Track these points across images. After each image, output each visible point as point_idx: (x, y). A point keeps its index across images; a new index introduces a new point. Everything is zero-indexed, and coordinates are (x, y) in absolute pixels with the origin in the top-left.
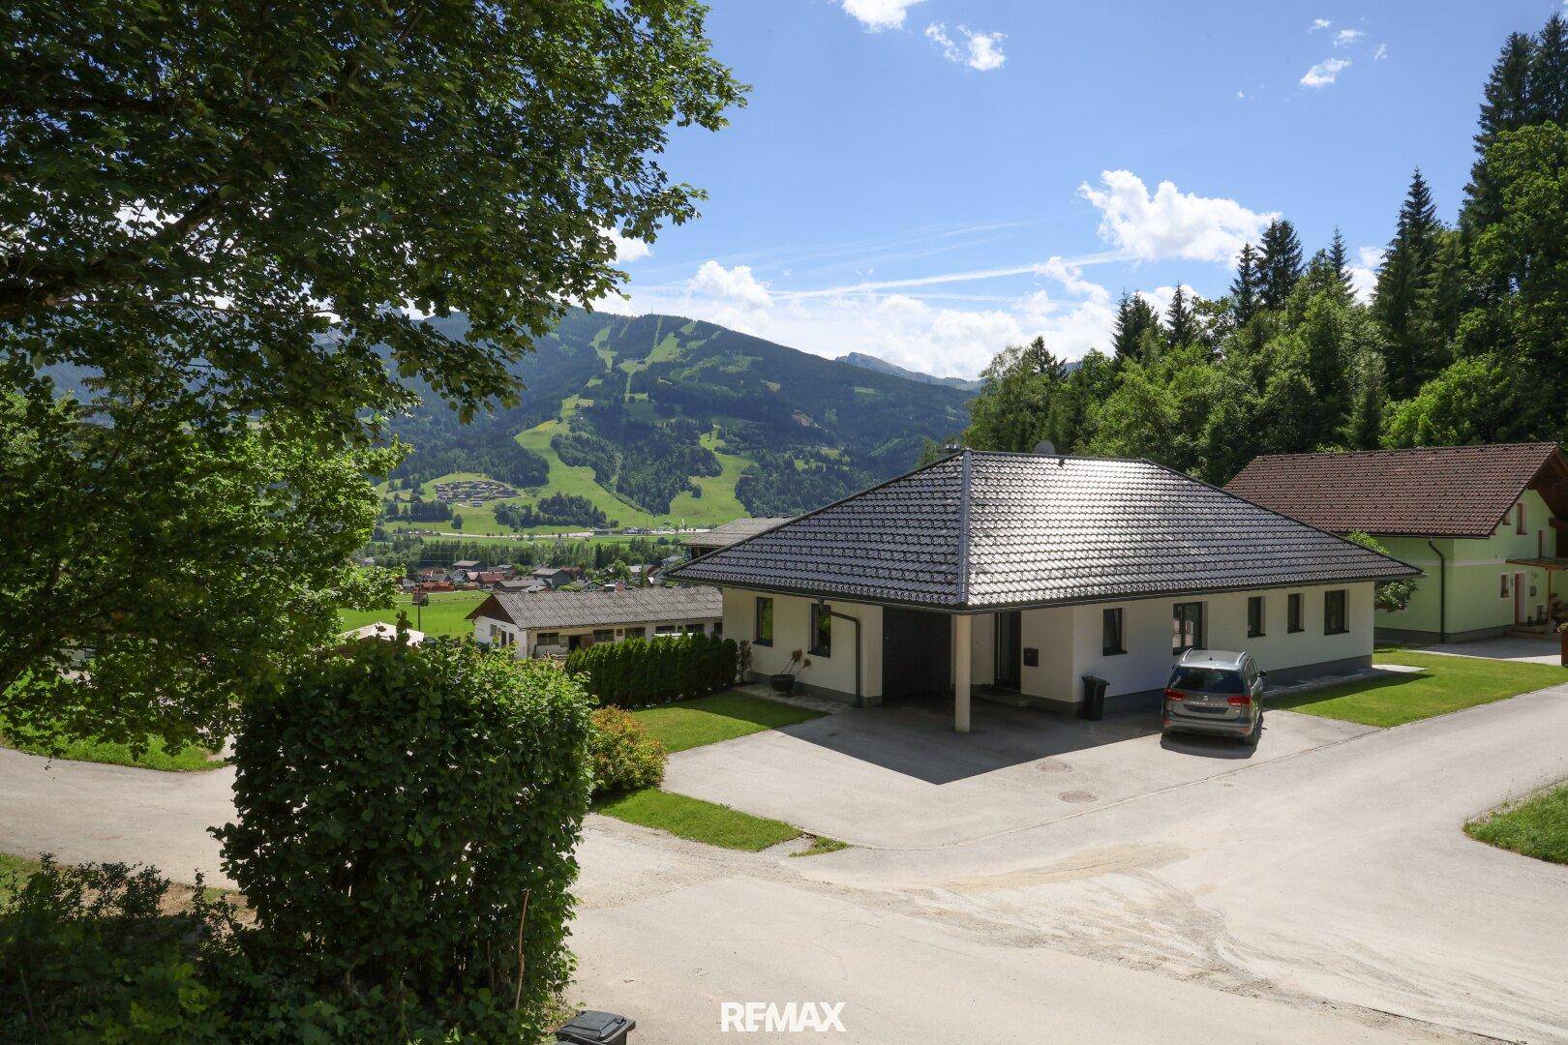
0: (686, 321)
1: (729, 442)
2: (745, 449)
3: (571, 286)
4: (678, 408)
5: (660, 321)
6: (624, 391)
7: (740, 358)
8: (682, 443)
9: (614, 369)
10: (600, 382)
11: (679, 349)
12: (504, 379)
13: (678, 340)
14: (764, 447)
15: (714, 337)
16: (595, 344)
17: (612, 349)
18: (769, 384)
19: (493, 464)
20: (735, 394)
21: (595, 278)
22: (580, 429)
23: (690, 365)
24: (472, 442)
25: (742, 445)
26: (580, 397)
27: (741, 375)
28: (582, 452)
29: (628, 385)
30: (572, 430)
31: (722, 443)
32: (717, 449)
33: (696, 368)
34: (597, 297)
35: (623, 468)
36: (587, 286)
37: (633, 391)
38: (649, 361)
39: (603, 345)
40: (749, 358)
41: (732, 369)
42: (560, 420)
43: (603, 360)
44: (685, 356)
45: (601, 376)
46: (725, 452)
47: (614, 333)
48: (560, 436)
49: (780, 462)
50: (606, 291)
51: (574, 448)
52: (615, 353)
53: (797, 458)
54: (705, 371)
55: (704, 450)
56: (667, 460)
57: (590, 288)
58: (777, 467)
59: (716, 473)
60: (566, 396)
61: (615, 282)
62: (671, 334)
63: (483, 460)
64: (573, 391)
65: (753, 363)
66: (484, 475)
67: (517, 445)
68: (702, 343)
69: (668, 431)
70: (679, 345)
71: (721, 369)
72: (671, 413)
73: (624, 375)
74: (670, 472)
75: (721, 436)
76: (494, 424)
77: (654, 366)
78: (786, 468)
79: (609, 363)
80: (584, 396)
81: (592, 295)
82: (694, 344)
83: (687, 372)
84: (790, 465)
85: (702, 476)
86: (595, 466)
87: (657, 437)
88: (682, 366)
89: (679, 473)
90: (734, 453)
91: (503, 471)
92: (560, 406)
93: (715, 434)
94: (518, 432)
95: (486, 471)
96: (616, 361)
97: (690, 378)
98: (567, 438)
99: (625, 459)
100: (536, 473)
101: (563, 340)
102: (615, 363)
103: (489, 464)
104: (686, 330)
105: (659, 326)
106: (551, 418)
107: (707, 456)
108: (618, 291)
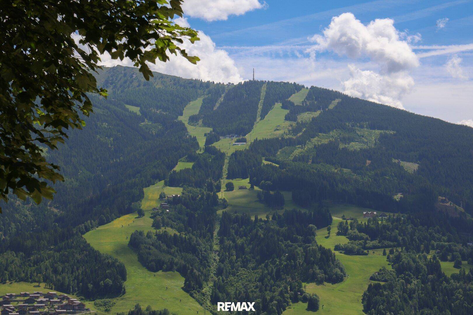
0: (297, 88)
1: (352, 238)
2: (374, 248)
3: (125, 46)
4: (287, 196)
5: (264, 89)
6: (220, 176)
7: (366, 131)
8: (294, 240)
9: (208, 149)
10: (190, 165)
11: (288, 123)
12: (39, 169)
13: (287, 112)
14: (399, 245)
15: (331, 107)
16: (184, 119)
17: (205, 124)
18: (403, 163)
19: (55, 271)
20: (359, 178)
21: (156, 36)
22: (166, 225)
23: (301, 142)
24: (29, 243)
25: (370, 244)
26: (166, 184)
27: (366, 154)
28: (169, 253)
29: (225, 168)
30: (156, 225)
31: (344, 241)
32: (337, 248)
33: (309, 146)
34: (157, 60)
35: (219, 272)
36: (145, 46)
37: (231, 176)
38: (250, 137)
39: (193, 119)
40: (377, 132)
41: (355, 146)
42: (141, 214)
43: (195, 139)
44: (295, 131)
45: (190, 159)
46: (348, 251)
47: (207, 105)
48: (141, 233)
49: (422, 263)
50: (167, 52)
51: (158, 248)
52: (209, 130)
53: (444, 259)
54: (320, 150)
55: (321, 249)
56: (274, 263)
57: (149, 49)
58: (417, 271)
59: (337, 279)
60: (149, 184)
61: (181, 41)
62: (278, 105)
63: (42, 265)
64: (157, 177)
65: (383, 138)
66: (43, 285)
67: (87, 246)
68: (317, 114)
69: (274, 226)
70: (287, 118)
71: (341, 146)
72: (279, 202)
73: (222, 156)
74: (278, 277)
75: (343, 231)
76: (59, 220)
77: (256, 144)
78: (431, 272)
79: (202, 143)
80: (172, 182)
81: (151, 56)
82: (306, 117)
83: (297, 151)
84: (434, 268)
85: (320, 282)
86: (183, 271)
87: (261, 233)
88: (291, 143)
89: (289, 279)
90: (359, 253)
91: (68, 279)
92: (141, 196)
93: (334, 230)
94: (87, 230)
95: (46, 279)
96: (211, 139)
97: (302, 158)
98: (149, 236)
99: (222, 261)
100: (109, 281)
101: (145, 114)
102: (209, 141)
103: (50, 271)
104: (296, 99)
105: (263, 94)
106: (129, 211)
107: (326, 256)
108: (183, 52)
